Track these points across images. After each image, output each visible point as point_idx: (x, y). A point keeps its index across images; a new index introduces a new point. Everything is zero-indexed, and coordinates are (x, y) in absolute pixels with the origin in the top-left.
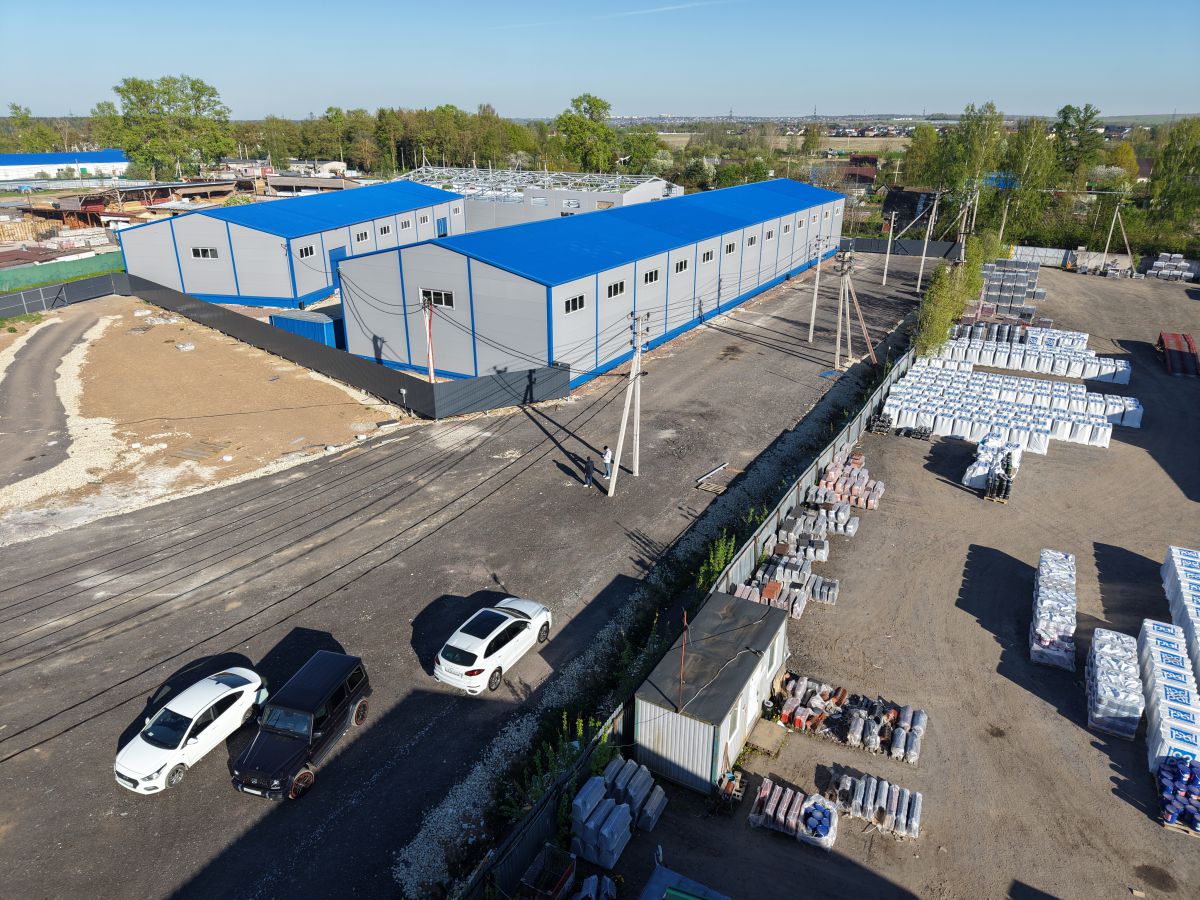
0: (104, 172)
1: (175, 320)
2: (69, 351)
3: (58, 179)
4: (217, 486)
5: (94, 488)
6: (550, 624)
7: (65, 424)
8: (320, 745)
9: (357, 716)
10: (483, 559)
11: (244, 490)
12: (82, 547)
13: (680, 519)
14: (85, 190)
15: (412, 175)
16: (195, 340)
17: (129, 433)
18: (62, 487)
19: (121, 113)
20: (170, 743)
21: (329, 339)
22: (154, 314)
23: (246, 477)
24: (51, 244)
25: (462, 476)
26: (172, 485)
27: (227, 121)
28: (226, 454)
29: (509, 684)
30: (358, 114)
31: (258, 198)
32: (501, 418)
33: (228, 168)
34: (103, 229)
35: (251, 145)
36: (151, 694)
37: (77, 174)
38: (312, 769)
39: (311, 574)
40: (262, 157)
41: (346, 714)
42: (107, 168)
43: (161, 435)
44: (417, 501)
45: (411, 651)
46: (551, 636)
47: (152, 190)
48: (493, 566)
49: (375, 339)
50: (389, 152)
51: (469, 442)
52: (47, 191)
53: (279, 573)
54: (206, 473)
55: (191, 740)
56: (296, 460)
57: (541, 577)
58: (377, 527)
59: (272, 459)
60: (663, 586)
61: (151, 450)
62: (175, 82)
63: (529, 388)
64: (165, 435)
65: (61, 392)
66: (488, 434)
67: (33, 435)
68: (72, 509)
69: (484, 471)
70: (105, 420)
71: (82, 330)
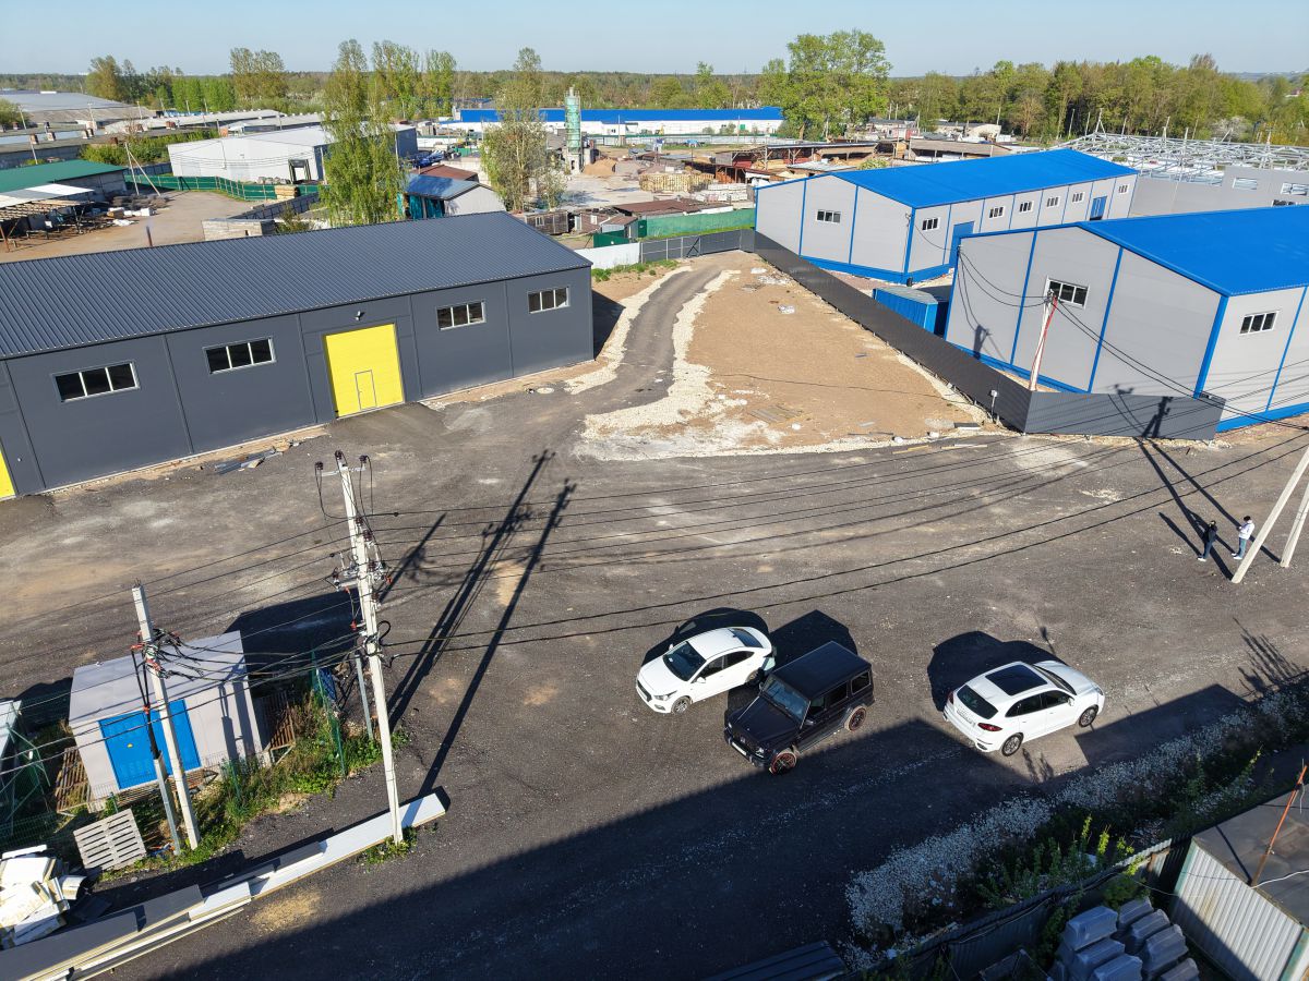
0: (760, 129)
1: (786, 282)
2: (690, 299)
3: (720, 134)
4: (780, 451)
5: (680, 428)
6: (1100, 710)
7: (672, 365)
8: (809, 734)
9: (852, 721)
10: (1035, 607)
11: (802, 461)
12: (659, 478)
14: (741, 146)
15: (1077, 143)
16: (797, 303)
17: (719, 384)
18: (656, 422)
19: (788, 71)
20: (684, 675)
21: (929, 322)
22: (767, 274)
23: (809, 449)
24: (699, 197)
25: (1036, 505)
26: (742, 441)
27: (886, 78)
28: (796, 422)
30: (1031, 70)
31: (896, 162)
32: (1105, 449)
33: (874, 129)
34: (745, 185)
35: (904, 104)
36: (680, 625)
37: (736, 131)
38: (796, 753)
39: (844, 562)
40: (911, 117)
41: (841, 714)
42: (762, 125)
43: (745, 392)
44: (976, 519)
45: (925, 677)
46: (1097, 724)
47: (797, 149)
48: (1045, 618)
49: (979, 330)
50: (1057, 114)
51: (1056, 467)
52: (709, 145)
53: (814, 552)
54: (774, 436)
55: (700, 679)
56: (859, 443)
57: (1103, 651)
58: (925, 535)
59: (838, 437)
61: (732, 403)
62: (845, 36)
63: (1157, 420)
64: (748, 392)
65: (675, 336)
66: (1083, 464)
67: (647, 369)
68: (660, 442)
69: (1065, 506)
70: (702, 368)
71: (706, 280)
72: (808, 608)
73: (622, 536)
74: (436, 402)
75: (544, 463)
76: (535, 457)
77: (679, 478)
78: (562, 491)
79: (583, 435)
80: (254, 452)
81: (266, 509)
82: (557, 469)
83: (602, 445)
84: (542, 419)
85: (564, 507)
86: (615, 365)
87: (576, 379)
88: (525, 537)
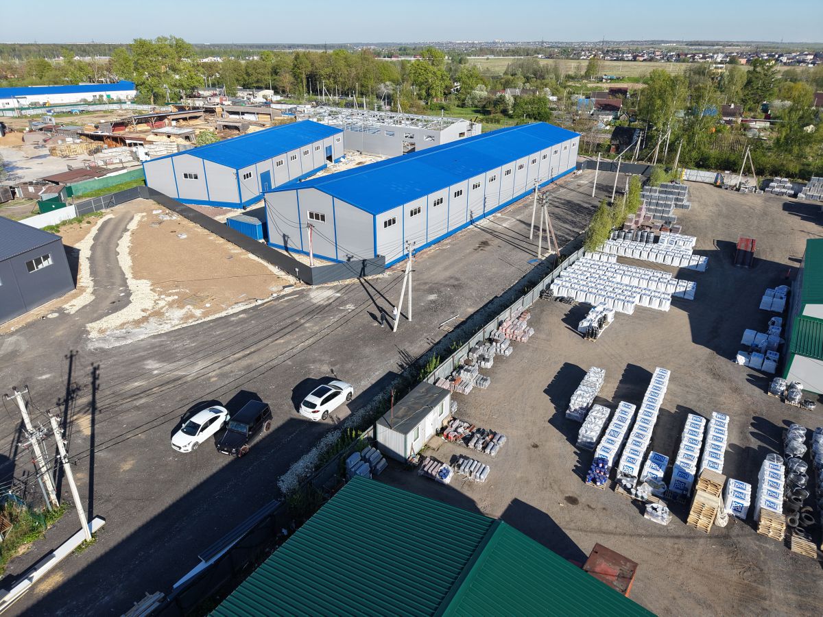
1: (176, 217)
2: (121, 237)
3: (94, 103)
4: (203, 320)
5: (145, 319)
6: (352, 393)
7: (126, 283)
8: (251, 437)
9: (266, 427)
10: (328, 362)
11: (217, 323)
12: (145, 349)
13: (426, 344)
14: (111, 111)
16: (187, 231)
17: (158, 289)
18: (131, 319)
20: (192, 434)
21: (259, 233)
23: (217, 316)
25: (323, 319)
26: (182, 319)
28: (207, 303)
29: (331, 417)
32: (347, 285)
36: (183, 415)
37: (105, 100)
38: (248, 446)
39: (249, 366)
41: (261, 426)
43: (174, 291)
44: (299, 331)
46: (353, 398)
48: (332, 365)
49: (284, 236)
51: (329, 299)
52: (88, 112)
53: (234, 365)
54: (198, 313)
55: (201, 433)
56: (241, 307)
57: (353, 371)
58: (280, 344)
59: (230, 306)
60: (410, 377)
61: (170, 299)
64: (176, 291)
65: (121, 264)
66: (338, 295)
67: (112, 289)
68: (137, 330)
69: (334, 316)
70: (145, 281)
71: (126, 223)
72: (238, 391)
73: (137, 384)
75: (74, 358)
76: (66, 356)
77: (155, 347)
78: (92, 370)
79: (89, 337)
82: (82, 360)
83: (104, 340)
84: (59, 333)
85: (98, 378)
86: (90, 290)
87: (69, 304)
88: (83, 400)
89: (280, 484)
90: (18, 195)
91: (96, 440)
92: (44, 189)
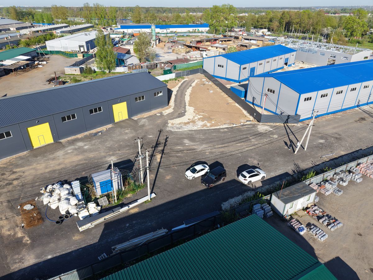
1: (211, 83)
2: (188, 88)
3: (192, 32)
4: (210, 128)
5: (188, 123)
6: (265, 177)
7: (185, 107)
8: (215, 182)
9: (223, 180)
10: (257, 159)
11: (215, 130)
12: (185, 135)
13: (310, 164)
14: (198, 36)
16: (213, 89)
17: (196, 112)
18: (183, 122)
20: (193, 173)
21: (243, 95)
22: (206, 81)
23: (216, 128)
25: (261, 139)
26: (202, 126)
28: (213, 121)
29: (252, 185)
32: (277, 126)
36: (192, 165)
37: (197, 31)
38: (213, 185)
39: (223, 152)
41: (221, 178)
43: (202, 114)
44: (248, 142)
45: (236, 172)
46: (265, 179)
48: (259, 161)
49: (254, 98)
51: (266, 130)
52: (189, 36)
54: (208, 125)
55: (197, 173)
56: (226, 126)
57: (268, 167)
58: (238, 146)
59: (222, 124)
60: (297, 178)
61: (199, 117)
65: (186, 99)
66: (271, 129)
67: (180, 108)
68: (184, 126)
69: (266, 139)
70: (192, 108)
71: (191, 83)
72: (215, 161)
73: (179, 147)
74: (135, 118)
75: (161, 132)
76: (159, 130)
77: (189, 135)
78: (166, 138)
79: (168, 125)
80: (99, 131)
81: (106, 144)
82: (164, 133)
83: (173, 128)
84: (159, 122)
85: (167, 142)
86: (173, 107)
87: (165, 111)
88: (160, 148)
89: (222, 205)
90: (158, 67)
91: (161, 164)
92: (167, 66)
